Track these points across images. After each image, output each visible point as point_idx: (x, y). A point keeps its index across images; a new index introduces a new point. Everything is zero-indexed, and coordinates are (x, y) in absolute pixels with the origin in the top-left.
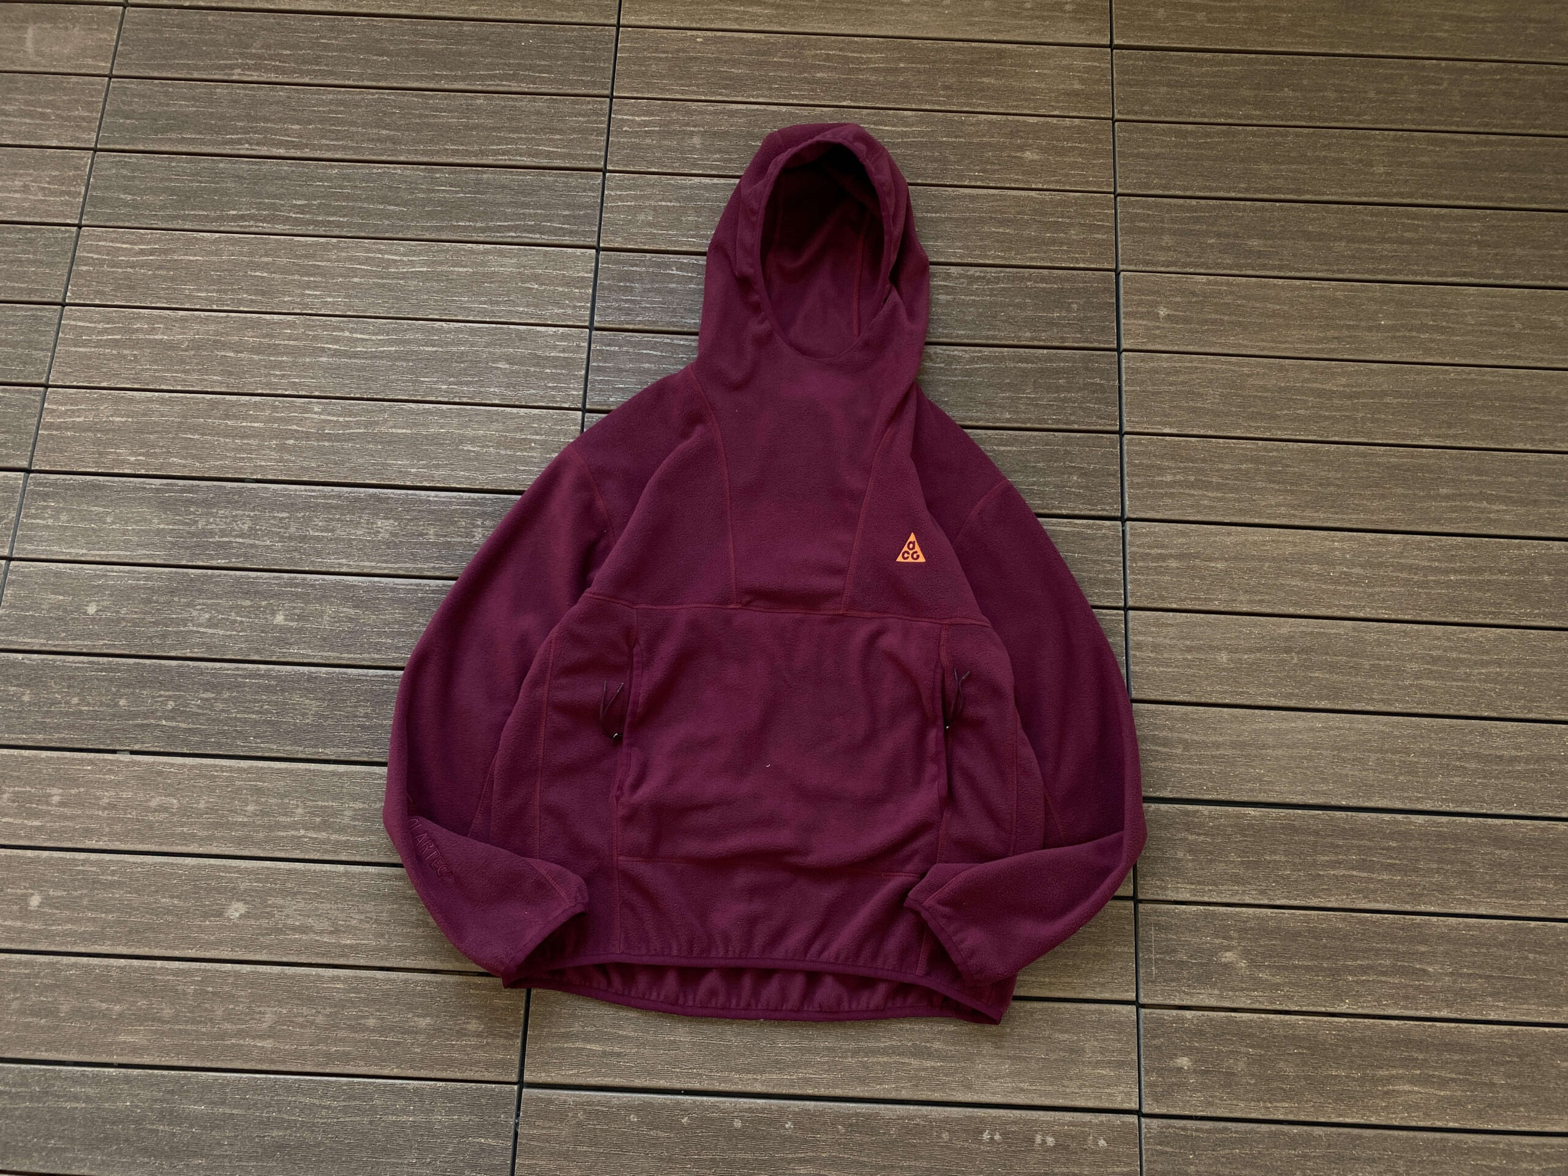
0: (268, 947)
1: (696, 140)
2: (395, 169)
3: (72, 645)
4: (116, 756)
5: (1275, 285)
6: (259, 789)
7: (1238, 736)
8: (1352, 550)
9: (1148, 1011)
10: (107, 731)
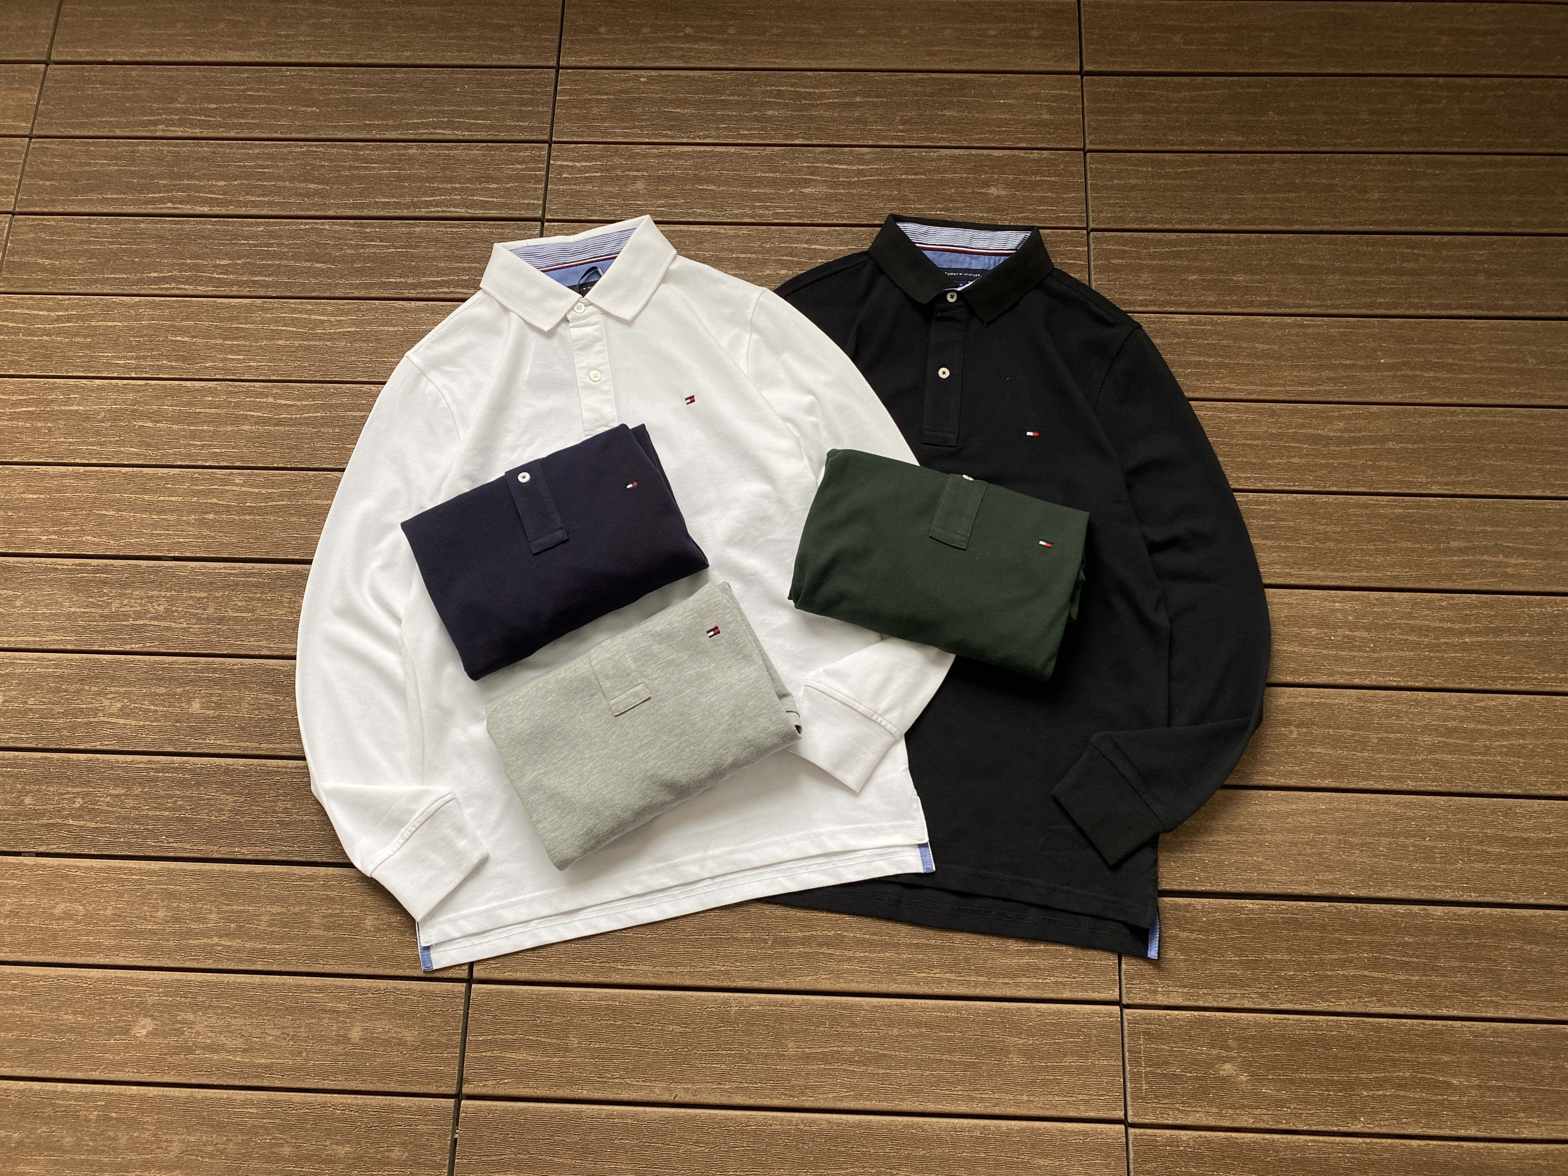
0: (176, 1067)
1: (640, 185)
2: (323, 224)
4: (20, 859)
5: (1263, 323)
6: (170, 893)
8: (1355, 611)
9: (1138, 1131)
10: (10, 832)
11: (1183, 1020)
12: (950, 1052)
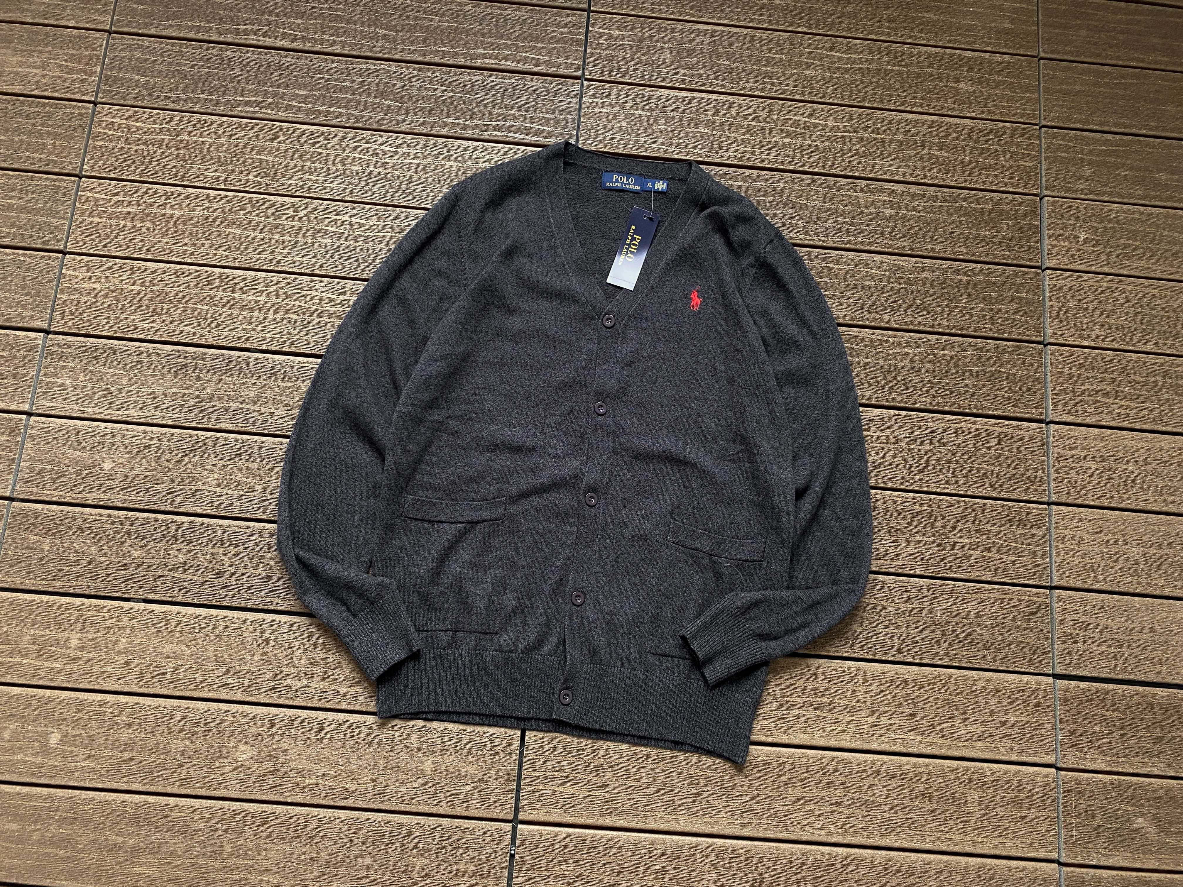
0: (272, 788)
1: (666, 56)
2: (390, 66)
3: (89, 498)
4: (131, 604)
6: (264, 640)
7: (1148, 623)
9: (1069, 869)
10: (122, 580)
11: (1106, 782)
12: (920, 800)
